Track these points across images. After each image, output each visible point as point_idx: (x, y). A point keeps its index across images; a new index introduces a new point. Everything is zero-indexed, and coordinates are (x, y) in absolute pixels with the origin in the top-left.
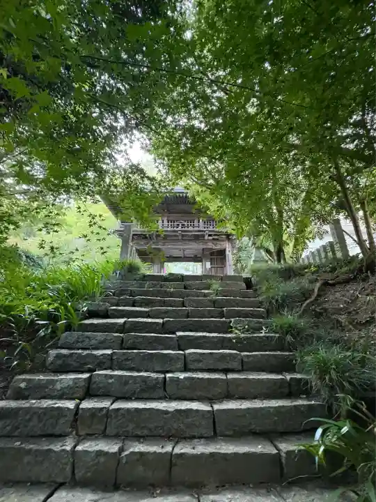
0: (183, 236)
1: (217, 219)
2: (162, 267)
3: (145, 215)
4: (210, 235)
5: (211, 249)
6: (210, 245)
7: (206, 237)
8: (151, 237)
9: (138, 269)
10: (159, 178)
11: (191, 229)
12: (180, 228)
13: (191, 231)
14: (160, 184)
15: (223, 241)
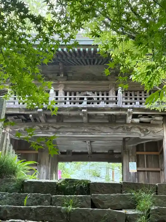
0: (89, 116)
1: (147, 88)
2: (54, 169)
3: (27, 79)
4: (135, 116)
5: (138, 139)
6: (136, 133)
7: (129, 119)
8: (36, 119)
9: (13, 172)
10: (49, 18)
11: (102, 105)
12: (84, 104)
13: (103, 109)
14: (50, 29)
15: (157, 125)
